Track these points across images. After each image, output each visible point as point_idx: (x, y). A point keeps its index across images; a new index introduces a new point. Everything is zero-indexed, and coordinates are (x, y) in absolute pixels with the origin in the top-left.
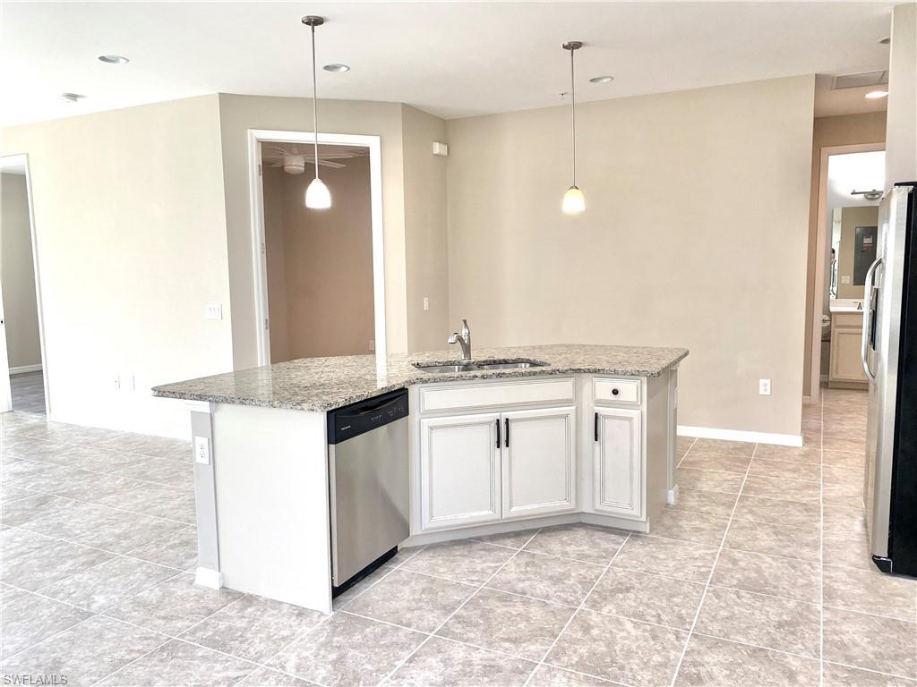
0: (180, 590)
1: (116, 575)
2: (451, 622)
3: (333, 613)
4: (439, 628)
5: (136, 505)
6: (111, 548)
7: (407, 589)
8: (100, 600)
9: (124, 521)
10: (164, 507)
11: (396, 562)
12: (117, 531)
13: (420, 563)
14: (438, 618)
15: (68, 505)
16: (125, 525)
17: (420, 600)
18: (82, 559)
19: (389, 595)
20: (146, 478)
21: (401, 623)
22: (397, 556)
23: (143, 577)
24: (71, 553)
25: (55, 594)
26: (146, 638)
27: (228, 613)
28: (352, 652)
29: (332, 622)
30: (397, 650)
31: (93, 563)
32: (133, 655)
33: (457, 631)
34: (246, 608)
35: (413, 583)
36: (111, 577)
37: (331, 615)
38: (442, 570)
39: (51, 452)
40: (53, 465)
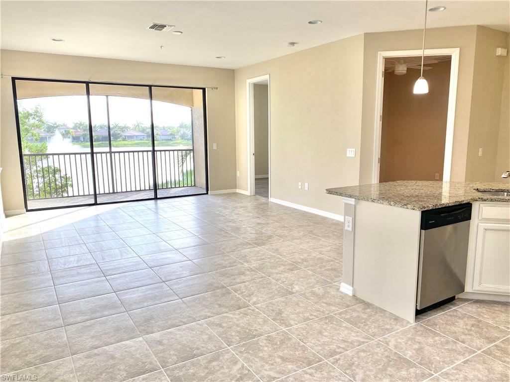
0: (333, 292)
1: (303, 278)
2: (493, 348)
3: (415, 324)
4: (484, 349)
5: (310, 246)
6: (300, 265)
7: (461, 322)
8: (297, 288)
9: (304, 253)
10: (323, 250)
11: (454, 305)
12: (302, 257)
13: (470, 309)
14: (483, 343)
15: (280, 241)
16: (305, 255)
17: (471, 330)
18: (288, 267)
19: (450, 322)
20: (314, 234)
21: (458, 340)
22: (454, 301)
23: (315, 281)
24: (283, 263)
25: (277, 280)
26: (318, 311)
27: (357, 309)
28: (427, 348)
29: (414, 328)
30: (456, 355)
31: (292, 270)
32: (313, 317)
33: (497, 354)
34: (367, 309)
35: (466, 319)
36: (301, 278)
37: (414, 324)
38: (486, 316)
39: (271, 216)
40: (272, 222)
